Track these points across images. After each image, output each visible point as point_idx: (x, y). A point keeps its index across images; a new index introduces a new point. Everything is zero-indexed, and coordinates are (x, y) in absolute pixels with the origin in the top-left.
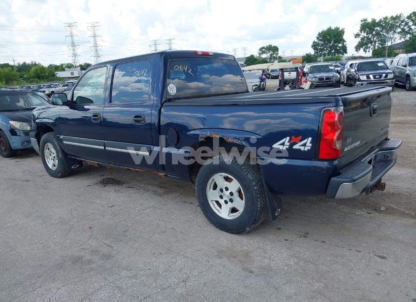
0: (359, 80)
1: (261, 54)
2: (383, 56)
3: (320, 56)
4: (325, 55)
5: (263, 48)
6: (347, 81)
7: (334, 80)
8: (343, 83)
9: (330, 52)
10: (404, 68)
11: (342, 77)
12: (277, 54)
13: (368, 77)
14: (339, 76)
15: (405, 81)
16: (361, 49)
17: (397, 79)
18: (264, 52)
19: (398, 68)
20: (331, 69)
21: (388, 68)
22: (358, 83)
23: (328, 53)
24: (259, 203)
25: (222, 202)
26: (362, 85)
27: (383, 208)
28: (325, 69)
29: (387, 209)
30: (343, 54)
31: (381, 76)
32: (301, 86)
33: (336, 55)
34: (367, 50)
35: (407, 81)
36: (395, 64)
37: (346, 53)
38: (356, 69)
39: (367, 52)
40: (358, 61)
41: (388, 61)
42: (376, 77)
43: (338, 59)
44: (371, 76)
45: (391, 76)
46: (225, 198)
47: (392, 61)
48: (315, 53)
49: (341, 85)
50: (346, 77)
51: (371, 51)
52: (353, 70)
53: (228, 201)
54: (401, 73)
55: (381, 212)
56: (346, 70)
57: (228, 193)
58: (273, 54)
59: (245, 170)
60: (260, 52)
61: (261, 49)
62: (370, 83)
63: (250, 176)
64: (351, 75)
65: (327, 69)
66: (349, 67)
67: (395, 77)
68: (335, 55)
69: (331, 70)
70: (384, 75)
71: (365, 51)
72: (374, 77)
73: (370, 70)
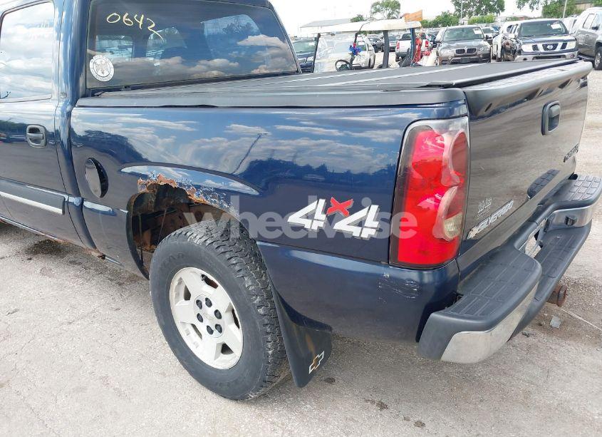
0: (520, 52)
1: (374, 13)
2: (559, 15)
3: (464, 16)
4: (470, 14)
5: (378, 3)
6: (502, 54)
7: (480, 52)
8: (495, 58)
9: (479, 8)
10: (593, 31)
11: (495, 47)
12: (398, 13)
13: (535, 48)
14: (489, 46)
15: (593, 54)
16: (526, 4)
17: (581, 50)
18: (378, 11)
19: (583, 33)
20: (478, 35)
21: (566, 33)
22: (518, 56)
23: (476, 11)
24: (269, 345)
25: (202, 327)
26: (525, 59)
27: (555, 322)
28: (467, 34)
29: (563, 324)
30: (498, 12)
31: (555, 46)
32: (419, 63)
33: (488, 14)
34: (535, 7)
35: (596, 53)
36: (579, 26)
37: (503, 10)
38: (517, 33)
39: (535, 9)
40: (519, 22)
41: (567, 21)
42: (548, 47)
43: (491, 21)
44: (540, 46)
45: (571, 46)
46: (206, 322)
47: (575, 21)
48: (457, 10)
49: (493, 61)
50: (500, 48)
51: (541, 9)
52: (512, 36)
53: (213, 328)
54: (588, 41)
55: (550, 331)
56: (500, 36)
57: (211, 311)
58: (393, 13)
59: (237, 268)
60: (373, 10)
61: (374, 5)
62: (537, 58)
63: (248, 282)
64: (508, 44)
65: (470, 35)
66: (505, 32)
67: (578, 46)
68: (486, 14)
69: (478, 37)
70: (560, 44)
71: (531, 7)
72: (545, 47)
73: (538, 36)
